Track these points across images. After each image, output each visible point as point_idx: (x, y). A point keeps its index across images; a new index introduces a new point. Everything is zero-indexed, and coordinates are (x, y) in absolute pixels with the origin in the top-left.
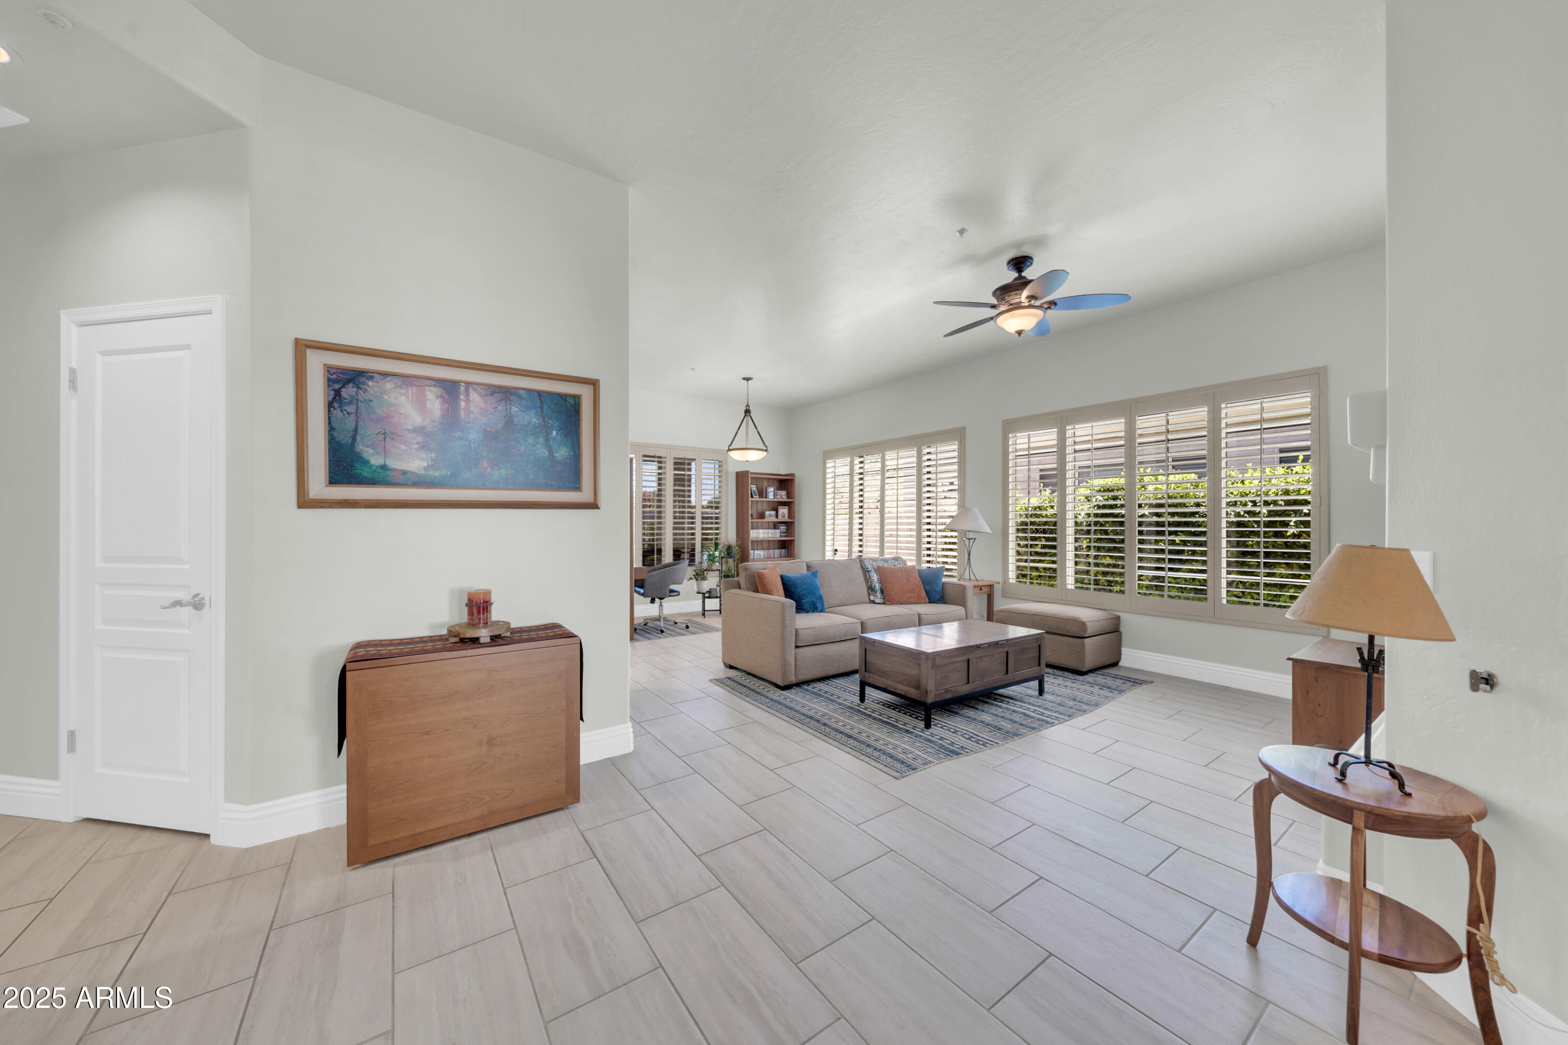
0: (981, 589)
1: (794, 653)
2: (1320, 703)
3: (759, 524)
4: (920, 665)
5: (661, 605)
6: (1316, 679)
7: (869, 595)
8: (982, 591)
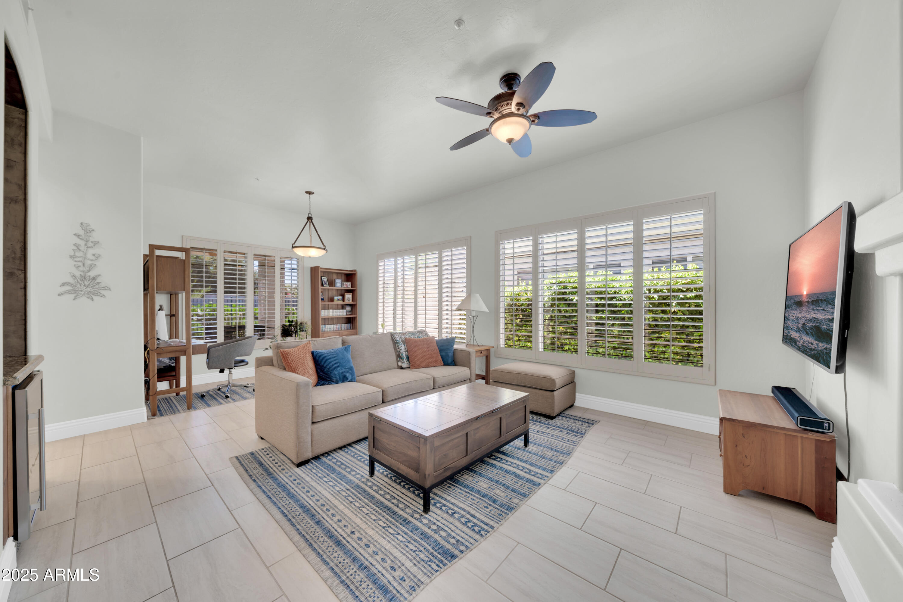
0: (481, 352)
1: (310, 429)
2: (747, 455)
3: (330, 306)
4: (419, 448)
5: (230, 373)
6: (743, 434)
7: (398, 361)
8: (482, 354)
